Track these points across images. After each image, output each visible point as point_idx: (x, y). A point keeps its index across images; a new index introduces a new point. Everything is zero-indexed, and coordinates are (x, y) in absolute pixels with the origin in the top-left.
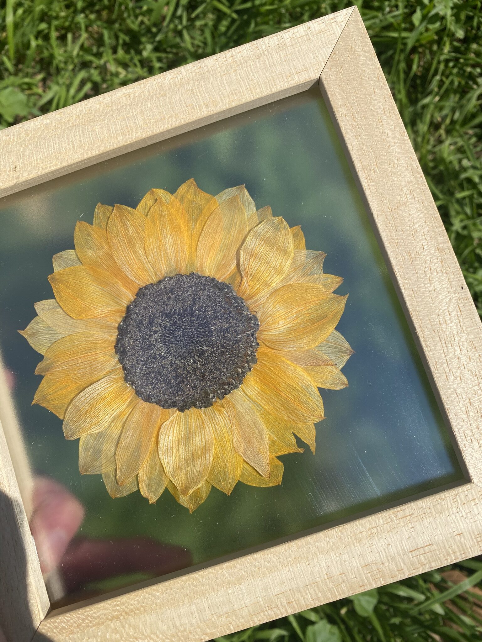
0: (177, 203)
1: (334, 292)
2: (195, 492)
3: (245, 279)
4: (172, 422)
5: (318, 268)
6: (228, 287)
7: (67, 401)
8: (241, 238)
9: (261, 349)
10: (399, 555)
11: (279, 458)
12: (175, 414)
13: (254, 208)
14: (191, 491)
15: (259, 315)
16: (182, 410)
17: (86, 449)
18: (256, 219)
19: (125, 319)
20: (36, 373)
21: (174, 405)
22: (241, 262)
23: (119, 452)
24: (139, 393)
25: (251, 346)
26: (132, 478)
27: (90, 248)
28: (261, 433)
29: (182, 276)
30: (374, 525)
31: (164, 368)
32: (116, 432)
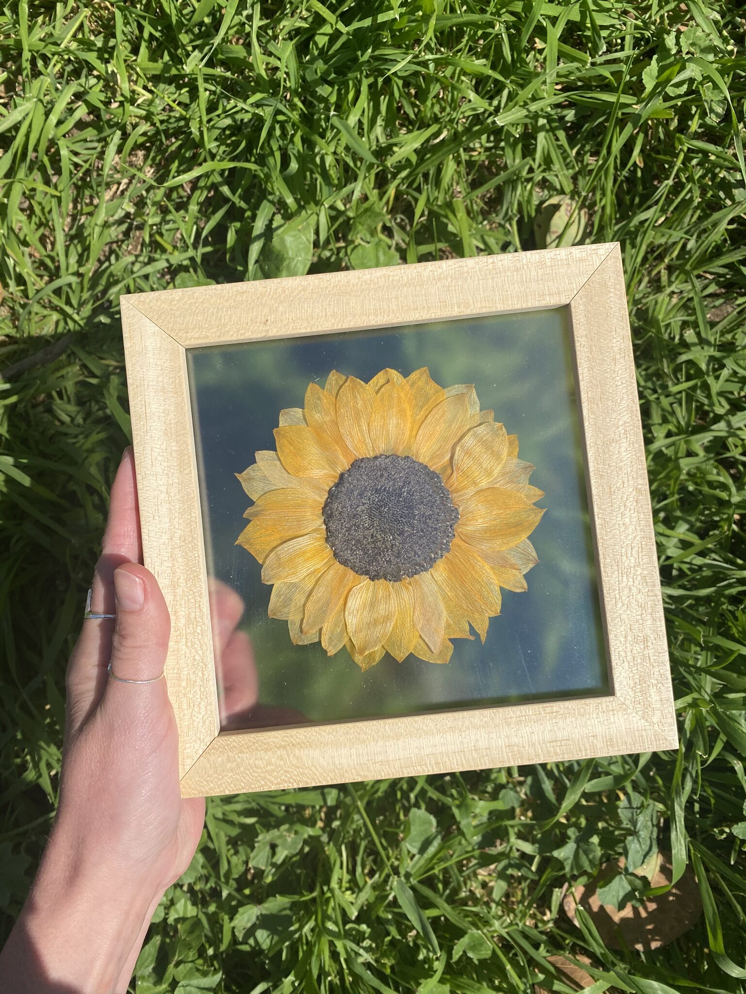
0: (407, 387)
1: (534, 504)
2: (370, 654)
3: (455, 473)
4: (361, 587)
5: (524, 479)
6: (438, 477)
7: (269, 548)
8: (460, 434)
9: (456, 540)
10: (539, 743)
11: (451, 640)
12: (365, 581)
13: (478, 408)
14: (367, 653)
15: (460, 509)
16: (372, 579)
17: (279, 595)
18: (477, 420)
19: (337, 485)
20: (245, 516)
21: (367, 573)
22: (456, 457)
23: (309, 604)
24: (336, 555)
25: (448, 536)
26: (315, 630)
27: (319, 412)
28: (440, 615)
29: (398, 457)
30: (524, 713)
31: (365, 538)
32: (309, 586)
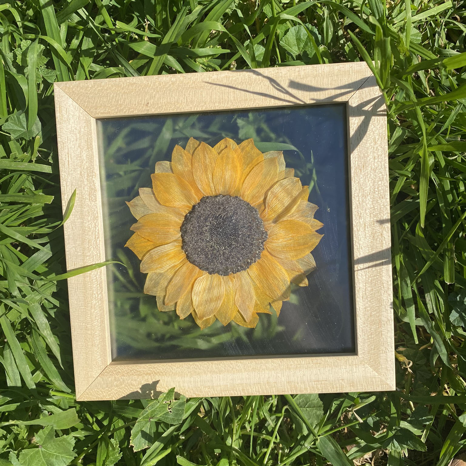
0: (239, 151)
1: (316, 231)
2: (207, 320)
3: (267, 210)
4: (203, 278)
5: (312, 214)
6: (256, 211)
7: (146, 250)
8: (271, 183)
9: (265, 252)
11: (258, 314)
12: (205, 275)
13: (284, 167)
14: (204, 319)
15: (269, 232)
16: (210, 273)
17: (151, 280)
18: (283, 175)
19: (190, 213)
20: (131, 229)
21: (207, 269)
22: (268, 198)
23: (169, 287)
24: (188, 257)
25: (260, 249)
26: (173, 303)
27: (180, 164)
28: (251, 298)
29: (230, 197)
31: (206, 247)
32: (170, 275)
